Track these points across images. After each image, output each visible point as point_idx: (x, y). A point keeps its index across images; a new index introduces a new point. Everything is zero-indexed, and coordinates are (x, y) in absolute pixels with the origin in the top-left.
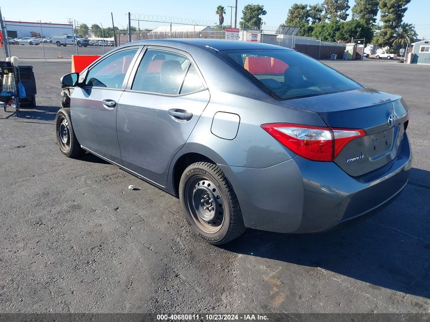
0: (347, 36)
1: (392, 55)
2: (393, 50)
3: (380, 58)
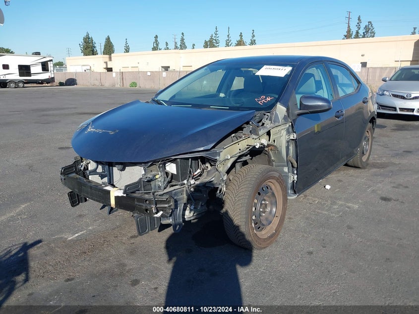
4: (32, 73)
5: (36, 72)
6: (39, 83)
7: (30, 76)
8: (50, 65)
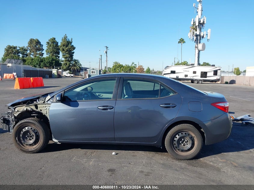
0: (48, 65)
1: (72, 75)
2: (72, 72)
3: (66, 77)
4: (207, 76)
5: (211, 76)
6: (211, 82)
7: (206, 77)
8: (219, 72)
